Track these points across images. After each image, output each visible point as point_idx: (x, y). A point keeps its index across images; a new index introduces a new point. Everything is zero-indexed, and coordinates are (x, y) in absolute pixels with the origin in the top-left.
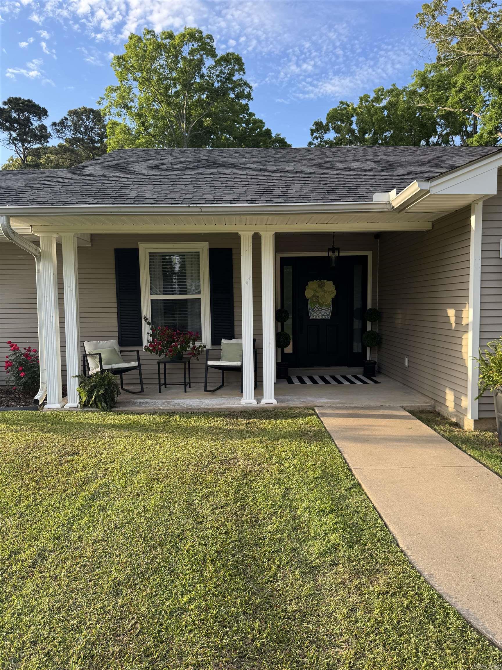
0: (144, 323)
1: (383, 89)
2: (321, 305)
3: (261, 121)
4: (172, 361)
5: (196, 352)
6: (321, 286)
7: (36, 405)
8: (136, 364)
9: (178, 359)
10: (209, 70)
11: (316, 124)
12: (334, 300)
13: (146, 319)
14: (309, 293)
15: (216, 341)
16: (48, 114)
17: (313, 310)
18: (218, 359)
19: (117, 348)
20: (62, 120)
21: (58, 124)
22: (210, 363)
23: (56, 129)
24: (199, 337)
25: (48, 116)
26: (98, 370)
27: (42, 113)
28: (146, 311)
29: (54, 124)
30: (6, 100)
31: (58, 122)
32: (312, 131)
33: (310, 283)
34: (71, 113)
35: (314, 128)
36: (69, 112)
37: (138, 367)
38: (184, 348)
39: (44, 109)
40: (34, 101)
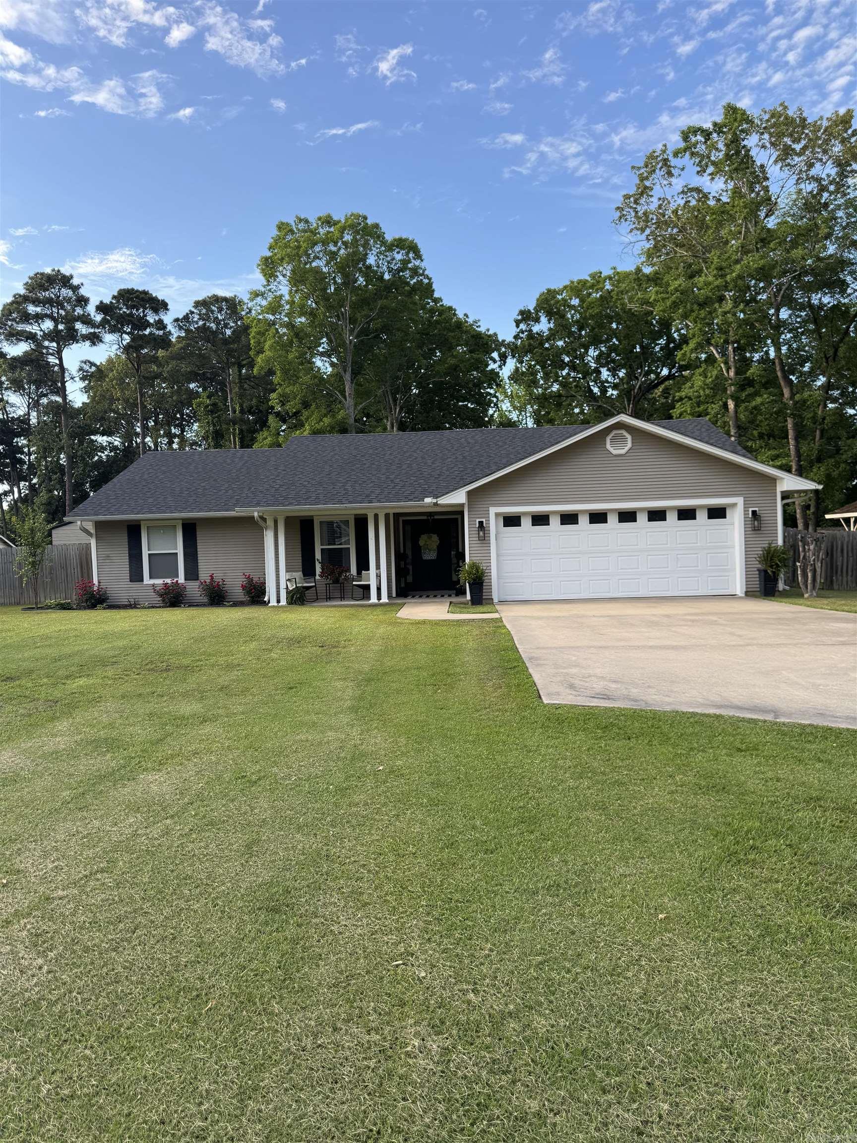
0: (317, 563)
1: (601, 273)
2: (430, 550)
3: (450, 308)
4: (334, 583)
5: (347, 578)
6: (430, 538)
7: (265, 604)
8: (314, 584)
9: (336, 581)
10: (378, 257)
11: (522, 313)
12: (438, 547)
13: (318, 560)
14: (421, 543)
15: (359, 573)
16: (169, 307)
17: (425, 553)
18: (361, 581)
19: (302, 576)
20: (187, 314)
21: (182, 319)
22: (354, 583)
23: (179, 325)
24: (349, 570)
25: (168, 310)
26: (294, 587)
27: (160, 306)
28: (318, 555)
29: (177, 320)
30: (116, 294)
31: (181, 317)
32: (518, 323)
33: (422, 536)
34: (197, 304)
35: (520, 317)
36: (195, 303)
37: (315, 586)
38: (340, 575)
39: (163, 301)
40: (150, 292)
